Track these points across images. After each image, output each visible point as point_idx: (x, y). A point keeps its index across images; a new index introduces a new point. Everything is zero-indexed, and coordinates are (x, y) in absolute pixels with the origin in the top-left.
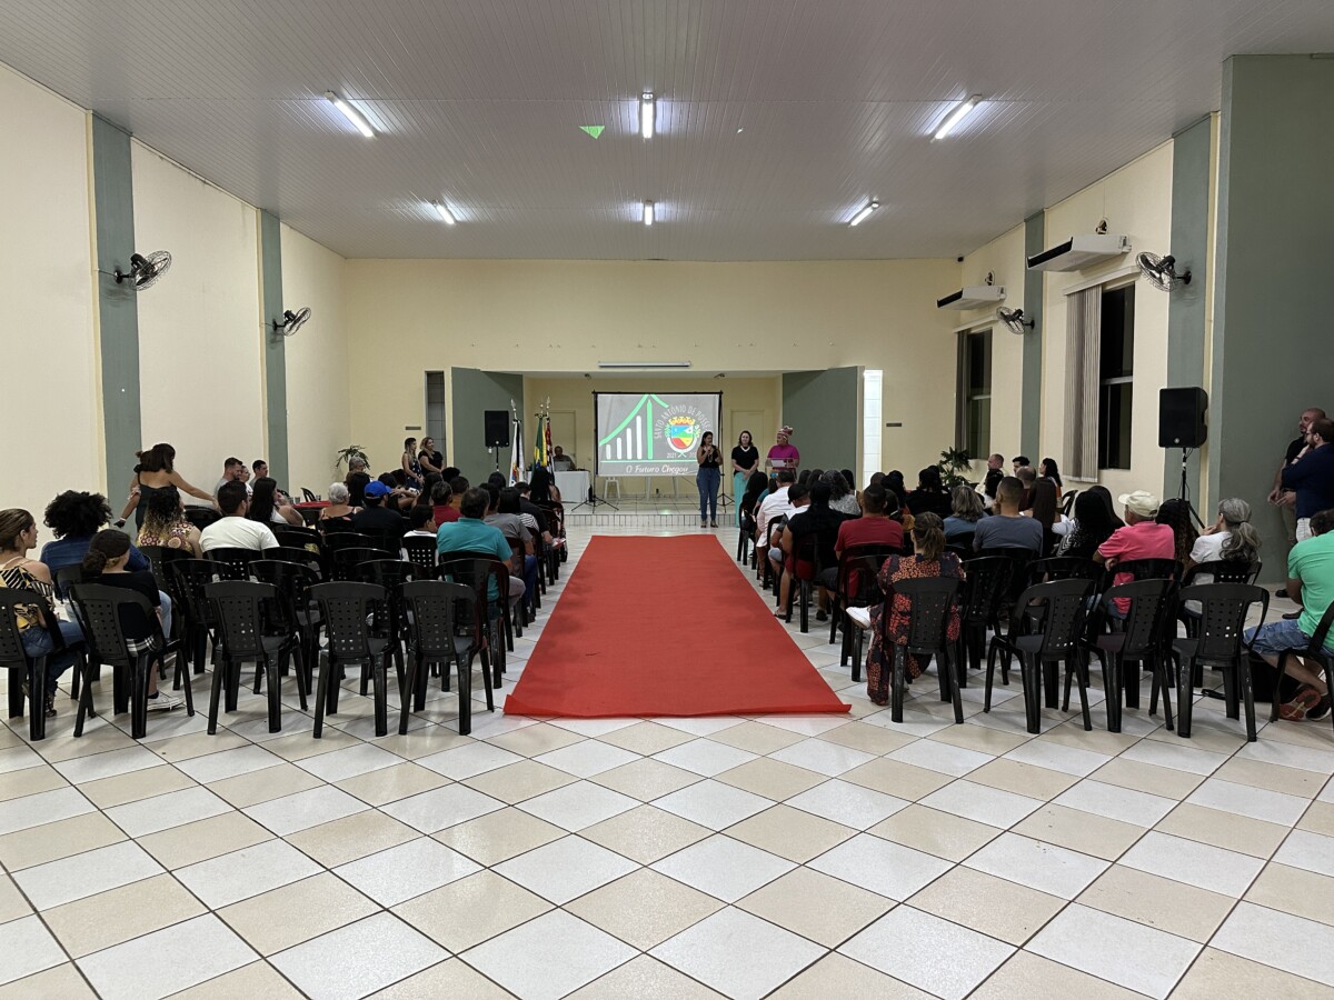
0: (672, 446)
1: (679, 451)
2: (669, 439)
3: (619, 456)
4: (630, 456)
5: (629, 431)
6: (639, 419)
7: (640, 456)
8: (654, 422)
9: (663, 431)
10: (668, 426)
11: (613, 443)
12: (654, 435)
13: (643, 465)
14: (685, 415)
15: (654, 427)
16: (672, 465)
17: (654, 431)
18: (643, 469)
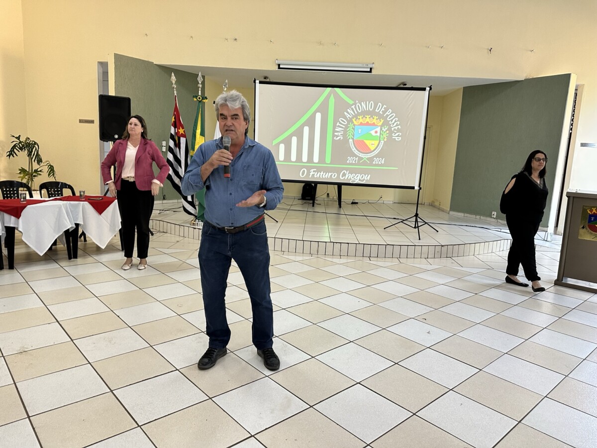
0: (354, 149)
1: (361, 155)
2: (351, 140)
3: (294, 157)
4: (305, 158)
5: (306, 130)
6: (318, 116)
7: (316, 159)
8: (335, 121)
9: (345, 131)
10: (351, 125)
11: (287, 143)
12: (334, 136)
13: (319, 170)
14: (372, 114)
15: (335, 126)
16: (352, 171)
17: (334, 131)
18: (319, 173)
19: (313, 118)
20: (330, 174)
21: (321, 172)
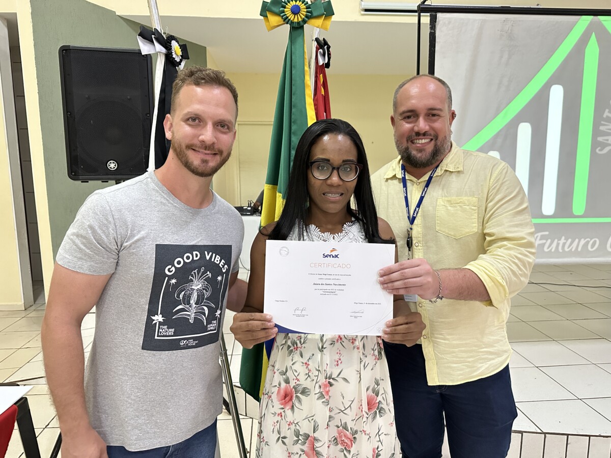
5: (525, 131)
6: (557, 94)
18: (556, 240)
19: (541, 99)
20: (583, 242)
21: (560, 239)
